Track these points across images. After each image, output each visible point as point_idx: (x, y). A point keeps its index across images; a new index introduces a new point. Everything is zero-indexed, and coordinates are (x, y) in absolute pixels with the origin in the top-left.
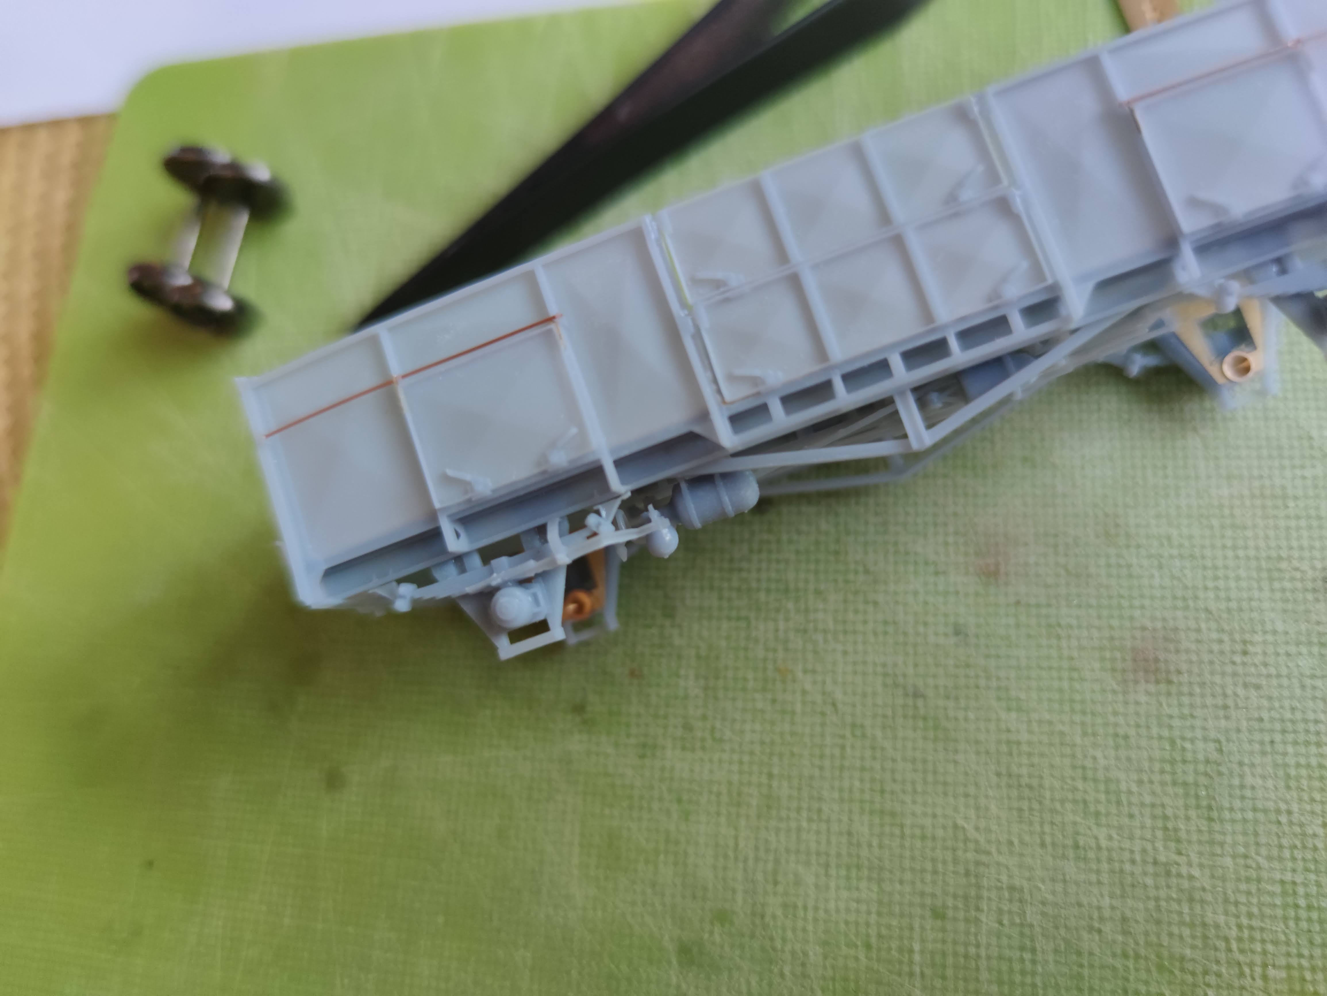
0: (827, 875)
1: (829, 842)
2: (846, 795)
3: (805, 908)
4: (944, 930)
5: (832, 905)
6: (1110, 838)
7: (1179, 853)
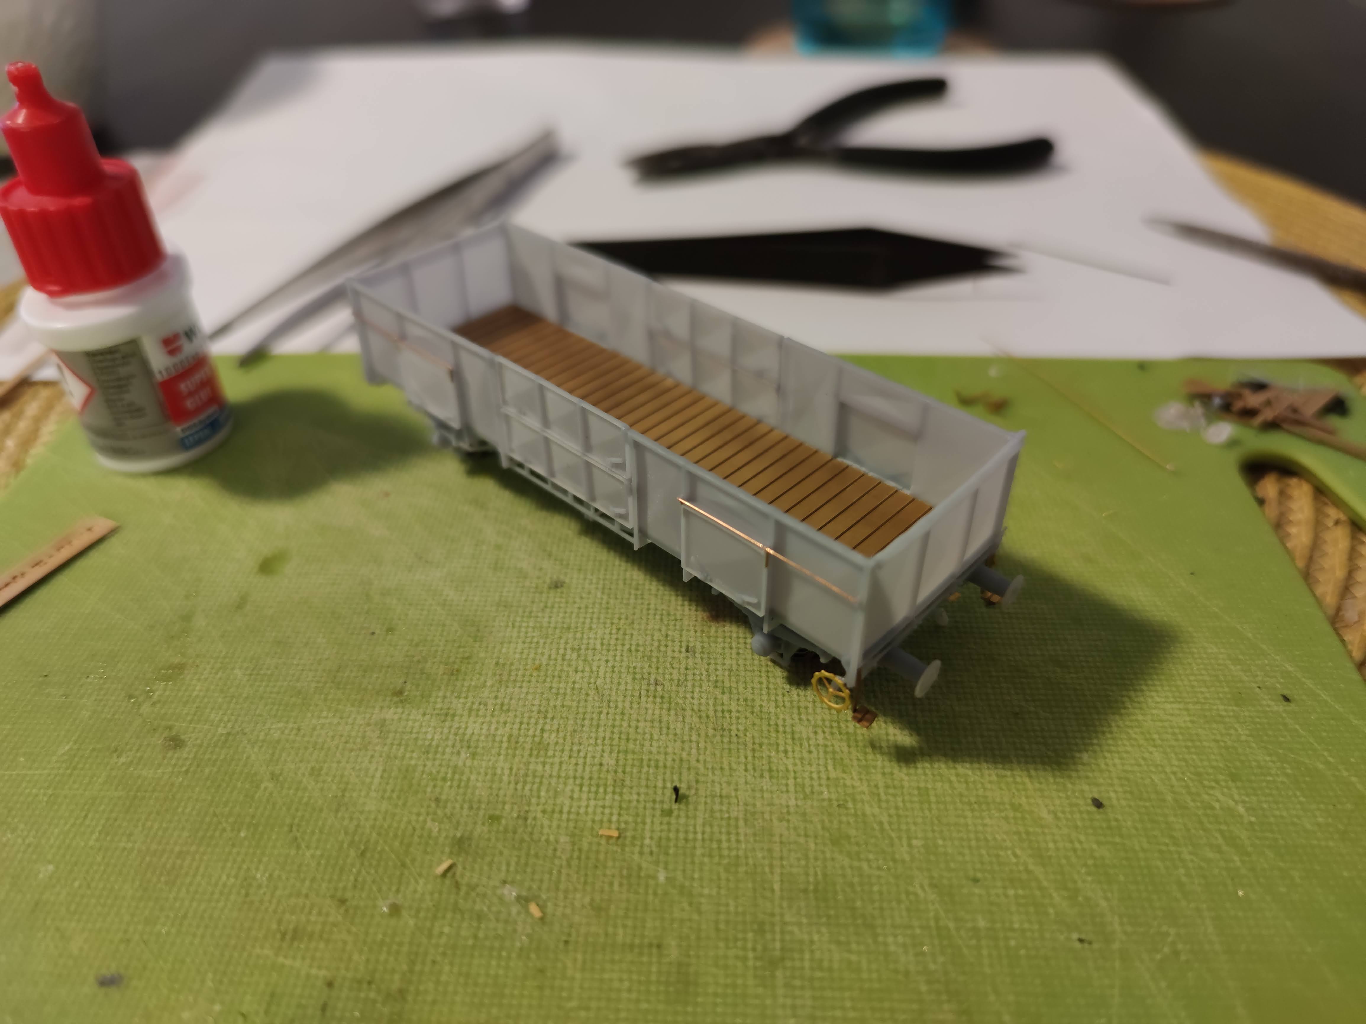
0: (581, 791)
1: (584, 770)
2: (599, 742)
3: (561, 812)
4: (669, 824)
5: (582, 810)
6: (795, 765)
7: (844, 772)
